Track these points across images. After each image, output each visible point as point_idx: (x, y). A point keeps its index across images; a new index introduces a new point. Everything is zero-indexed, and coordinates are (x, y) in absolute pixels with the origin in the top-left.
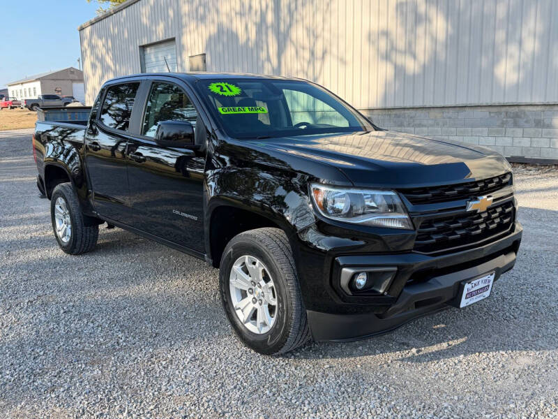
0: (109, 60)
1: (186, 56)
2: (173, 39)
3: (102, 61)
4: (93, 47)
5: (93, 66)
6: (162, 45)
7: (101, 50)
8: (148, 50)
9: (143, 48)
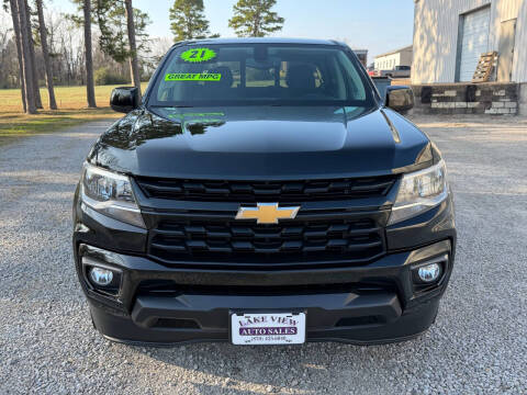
0: (434, 32)
1: (498, 23)
2: (488, 6)
3: (428, 32)
4: (423, 19)
5: (422, 38)
6: (481, 12)
7: (429, 22)
8: (468, 19)
9: (463, 16)
